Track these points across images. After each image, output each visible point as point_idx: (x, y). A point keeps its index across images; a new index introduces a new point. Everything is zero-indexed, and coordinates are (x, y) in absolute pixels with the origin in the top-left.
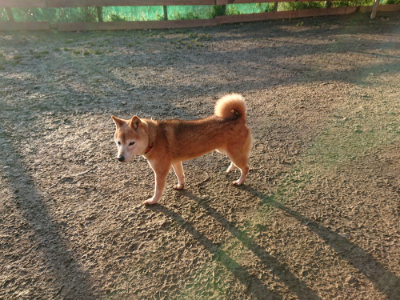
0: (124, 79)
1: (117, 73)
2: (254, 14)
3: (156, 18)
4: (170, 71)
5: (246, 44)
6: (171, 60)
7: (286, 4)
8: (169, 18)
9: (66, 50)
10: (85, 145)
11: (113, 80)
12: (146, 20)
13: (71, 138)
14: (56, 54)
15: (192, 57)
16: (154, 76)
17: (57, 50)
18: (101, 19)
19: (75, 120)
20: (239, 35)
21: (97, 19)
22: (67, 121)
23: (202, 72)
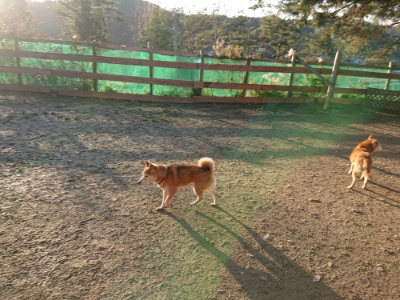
0: (84, 142)
1: (81, 137)
2: (225, 98)
3: (143, 93)
4: (125, 139)
5: (200, 123)
6: (131, 130)
8: (154, 93)
9: (53, 114)
10: (24, 189)
11: (74, 142)
12: (135, 93)
13: (17, 183)
14: (43, 117)
15: (151, 130)
16: (109, 142)
17: (46, 113)
18: (96, 89)
19: (27, 171)
20: (205, 114)
21: (93, 89)
22: (21, 171)
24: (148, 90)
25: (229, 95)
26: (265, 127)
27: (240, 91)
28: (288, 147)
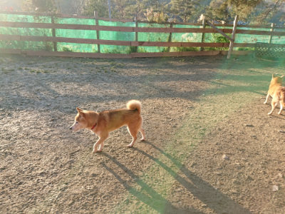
0: (56, 90)
1: (53, 86)
2: (154, 53)
3: (92, 51)
4: (87, 86)
5: (142, 72)
6: (91, 79)
7: (175, 48)
8: (101, 52)
9: (26, 69)
10: (15, 129)
11: (48, 90)
12: (86, 52)
13: (8, 125)
14: (19, 72)
15: (106, 78)
16: (76, 89)
17: (20, 69)
18: (56, 49)
19: (15, 114)
20: (142, 66)
21: (53, 50)
22: (9, 115)
23: (107, 88)
24: (97, 49)
25: (158, 51)
26: (191, 73)
27: (166, 48)
28: (213, 87)
